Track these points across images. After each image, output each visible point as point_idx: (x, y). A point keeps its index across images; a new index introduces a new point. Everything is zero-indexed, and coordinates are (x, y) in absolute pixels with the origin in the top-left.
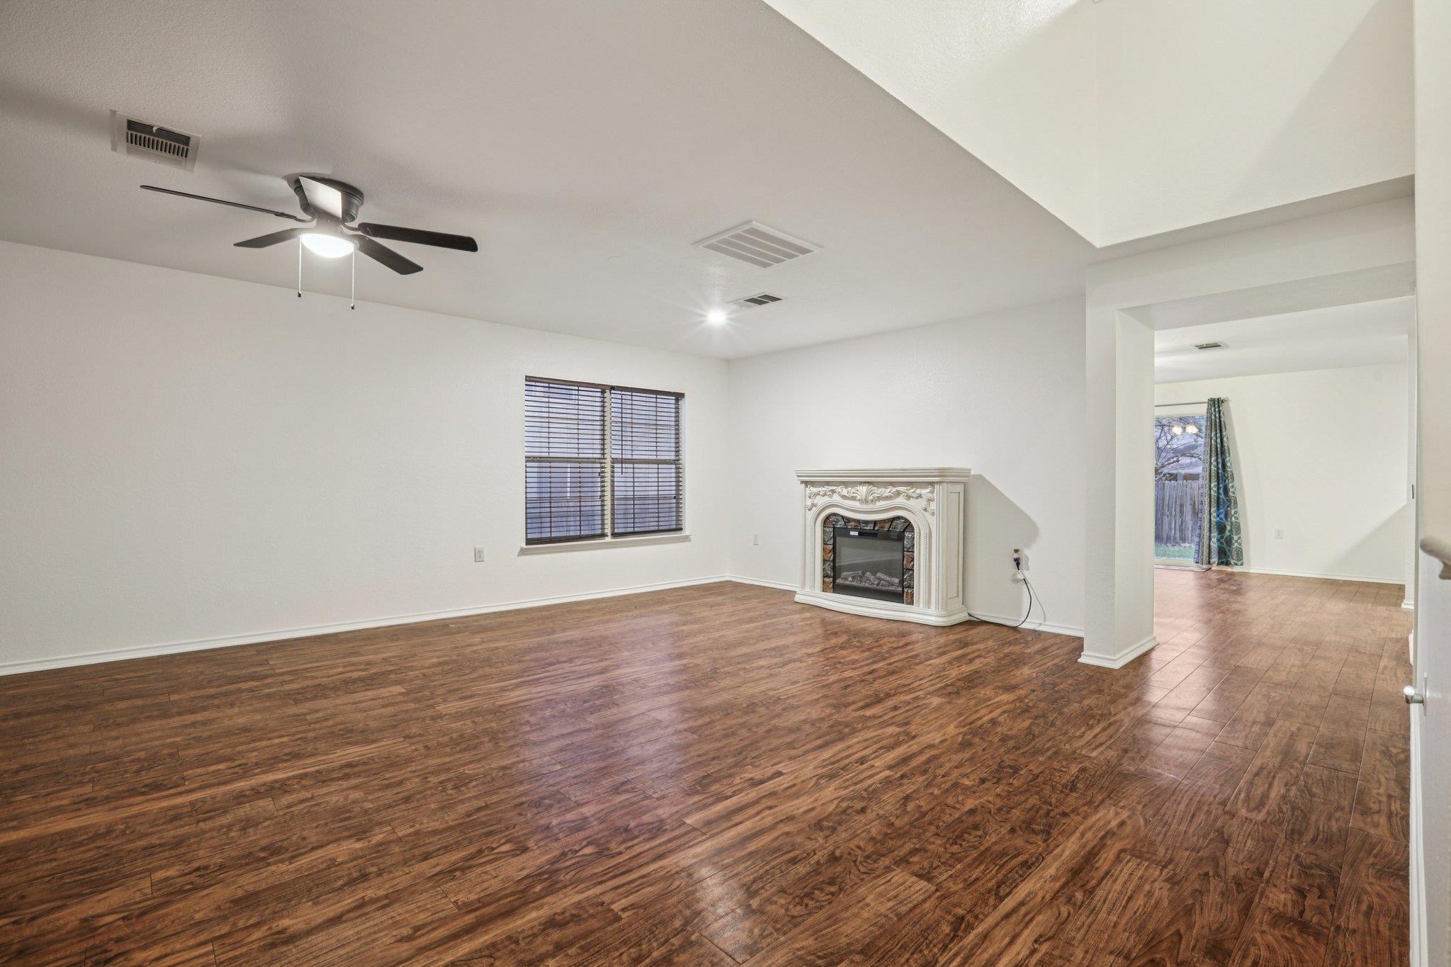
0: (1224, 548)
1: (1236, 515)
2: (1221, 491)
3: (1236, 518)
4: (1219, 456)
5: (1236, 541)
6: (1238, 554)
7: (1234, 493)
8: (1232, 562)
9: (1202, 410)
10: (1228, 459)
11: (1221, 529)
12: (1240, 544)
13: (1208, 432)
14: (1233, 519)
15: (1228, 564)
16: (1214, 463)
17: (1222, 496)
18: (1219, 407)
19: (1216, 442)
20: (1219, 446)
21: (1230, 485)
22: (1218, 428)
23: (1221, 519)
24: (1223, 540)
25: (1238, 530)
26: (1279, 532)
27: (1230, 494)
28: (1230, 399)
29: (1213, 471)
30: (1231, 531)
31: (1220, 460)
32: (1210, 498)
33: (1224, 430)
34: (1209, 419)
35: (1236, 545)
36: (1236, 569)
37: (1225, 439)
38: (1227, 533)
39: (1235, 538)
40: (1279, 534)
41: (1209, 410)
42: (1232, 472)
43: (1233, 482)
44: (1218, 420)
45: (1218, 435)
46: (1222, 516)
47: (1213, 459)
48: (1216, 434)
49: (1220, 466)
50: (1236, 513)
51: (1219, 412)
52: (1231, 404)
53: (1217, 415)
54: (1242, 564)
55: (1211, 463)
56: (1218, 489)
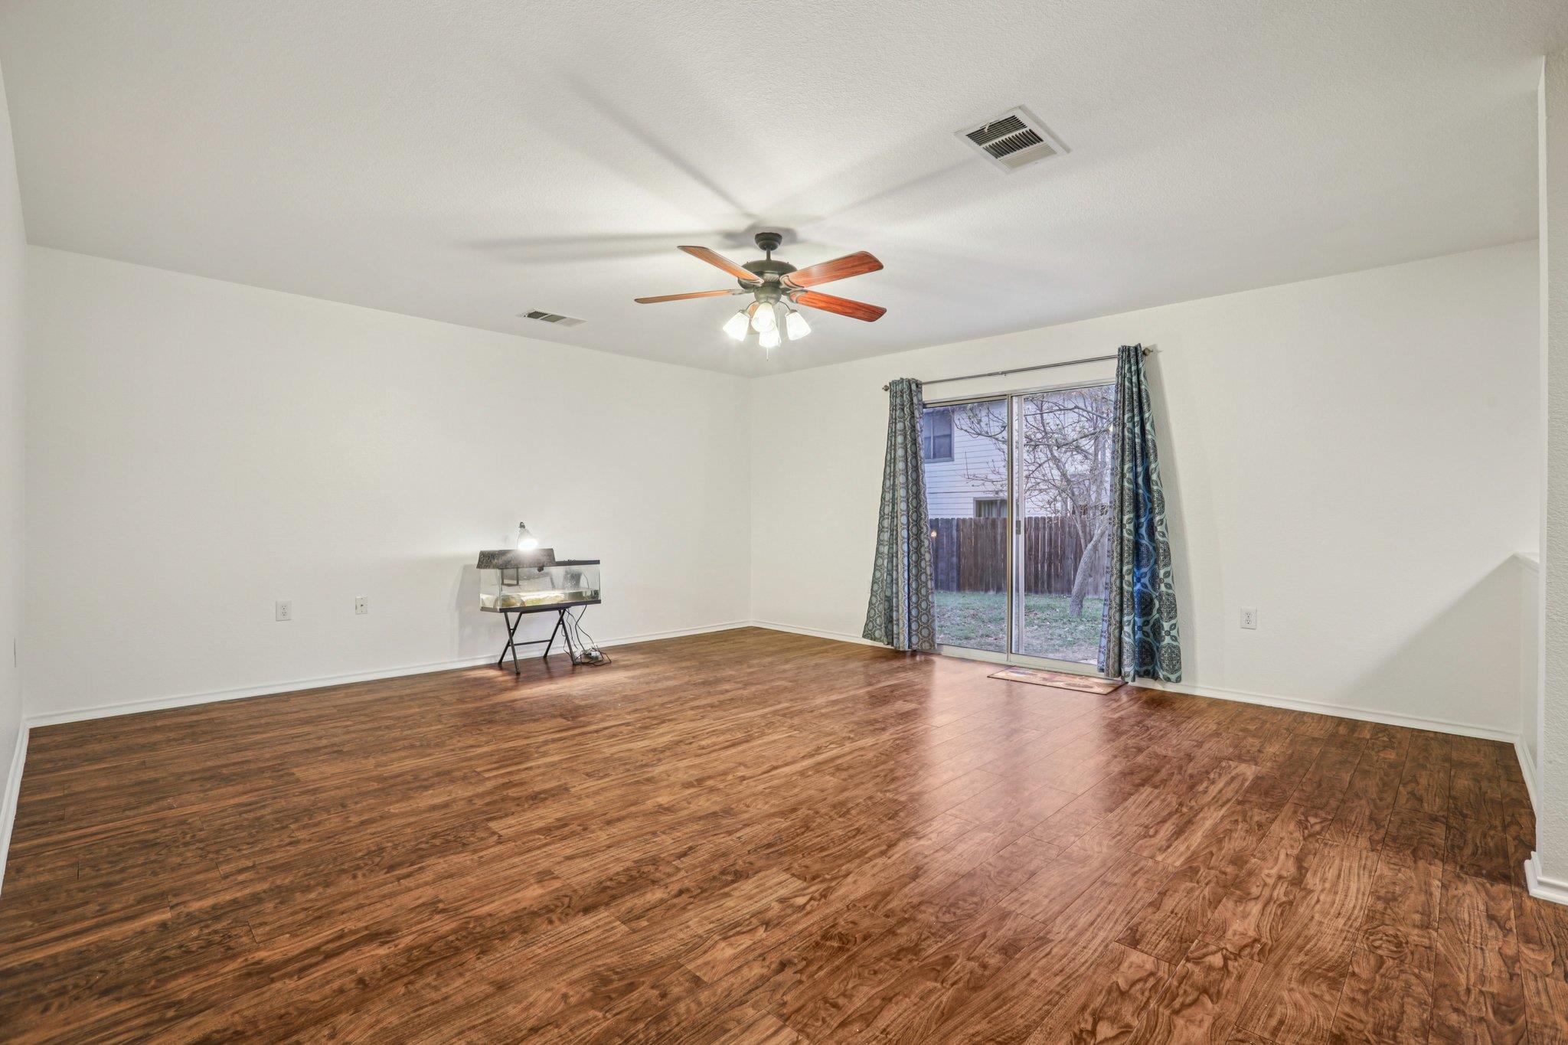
0: (1150, 644)
1: (1168, 580)
2: (1143, 531)
3: (1169, 586)
4: (1139, 461)
5: (1168, 633)
6: (1171, 659)
7: (1164, 535)
8: (1161, 674)
9: (1108, 372)
10: (1153, 466)
11: (1145, 605)
12: (1174, 639)
13: (1119, 413)
14: (1163, 588)
15: (1155, 677)
16: (1129, 475)
17: (1145, 541)
18: (1137, 363)
19: (1133, 433)
20: (1138, 440)
21: (1158, 518)
22: (1136, 404)
23: (1144, 586)
24: (1147, 629)
25: (1172, 609)
26: (1248, 615)
27: (1158, 537)
28: (1159, 348)
29: (1126, 491)
30: (1159, 611)
31: (1140, 469)
32: (1121, 543)
33: (1145, 407)
34: (1120, 388)
35: (1167, 640)
36: (1171, 688)
37: (1148, 427)
38: (1155, 615)
39: (1166, 626)
40: (1248, 620)
41: (1120, 368)
42: (1160, 492)
43: (1162, 512)
44: (1135, 390)
45: (1137, 419)
46: (1145, 580)
47: (1126, 467)
48: (1133, 417)
49: (1140, 480)
50: (1167, 575)
51: (1138, 372)
52: (1161, 356)
53: (1134, 379)
54: (1178, 680)
55: (1123, 476)
56: (1137, 527)
